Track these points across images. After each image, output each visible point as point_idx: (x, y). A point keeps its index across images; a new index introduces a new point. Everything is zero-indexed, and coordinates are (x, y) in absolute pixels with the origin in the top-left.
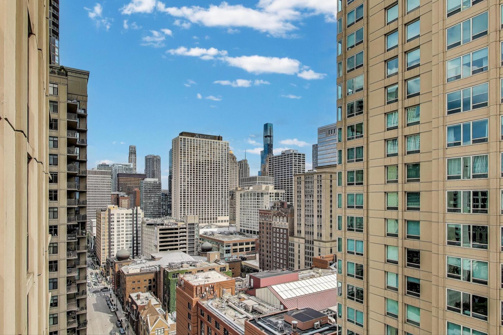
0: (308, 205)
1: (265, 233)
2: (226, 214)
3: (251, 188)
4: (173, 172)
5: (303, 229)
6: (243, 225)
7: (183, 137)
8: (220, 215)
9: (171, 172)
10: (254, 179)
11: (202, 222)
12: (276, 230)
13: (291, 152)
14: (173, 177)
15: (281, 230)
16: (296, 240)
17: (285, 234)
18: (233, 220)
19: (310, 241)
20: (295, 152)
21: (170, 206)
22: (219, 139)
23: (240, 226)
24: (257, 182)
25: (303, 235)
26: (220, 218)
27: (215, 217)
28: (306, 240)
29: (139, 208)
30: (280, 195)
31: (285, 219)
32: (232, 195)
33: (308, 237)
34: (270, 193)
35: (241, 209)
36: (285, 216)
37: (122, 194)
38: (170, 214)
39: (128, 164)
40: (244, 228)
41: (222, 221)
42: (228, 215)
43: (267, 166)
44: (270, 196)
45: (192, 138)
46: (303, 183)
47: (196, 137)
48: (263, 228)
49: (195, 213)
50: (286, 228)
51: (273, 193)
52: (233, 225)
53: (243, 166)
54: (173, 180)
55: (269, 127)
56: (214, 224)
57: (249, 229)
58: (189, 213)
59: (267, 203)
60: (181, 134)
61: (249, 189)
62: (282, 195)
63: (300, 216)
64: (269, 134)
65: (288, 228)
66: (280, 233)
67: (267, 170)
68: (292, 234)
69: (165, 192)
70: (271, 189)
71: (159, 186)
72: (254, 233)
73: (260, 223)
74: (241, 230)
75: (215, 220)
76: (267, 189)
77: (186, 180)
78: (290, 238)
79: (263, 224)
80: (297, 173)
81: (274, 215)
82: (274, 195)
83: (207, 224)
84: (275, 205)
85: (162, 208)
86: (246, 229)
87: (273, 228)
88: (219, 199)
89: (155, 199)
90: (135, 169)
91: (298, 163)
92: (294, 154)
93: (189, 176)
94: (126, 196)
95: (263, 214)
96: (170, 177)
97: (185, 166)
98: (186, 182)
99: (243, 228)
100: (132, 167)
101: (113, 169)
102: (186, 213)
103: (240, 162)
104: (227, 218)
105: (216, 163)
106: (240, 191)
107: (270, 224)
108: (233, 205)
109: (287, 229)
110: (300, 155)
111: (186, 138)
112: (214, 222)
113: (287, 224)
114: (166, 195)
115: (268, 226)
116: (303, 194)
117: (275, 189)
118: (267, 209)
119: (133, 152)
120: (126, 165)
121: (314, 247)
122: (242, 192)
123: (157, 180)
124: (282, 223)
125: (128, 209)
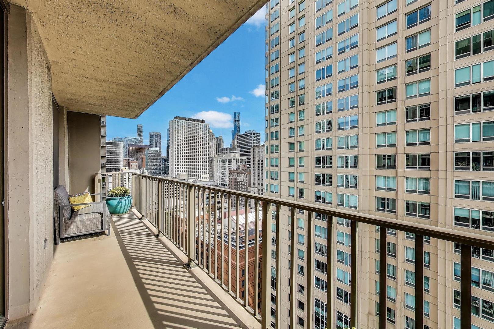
0: (260, 167)
1: (233, 185)
2: (208, 173)
3: (224, 155)
4: (170, 144)
5: (256, 182)
6: (218, 180)
7: (177, 120)
8: (203, 173)
9: (168, 144)
10: (227, 149)
11: (191, 179)
13: (252, 132)
14: (170, 147)
15: (243, 183)
16: (252, 189)
17: (245, 185)
18: (212, 177)
19: (261, 190)
20: (254, 132)
21: (168, 168)
22: (202, 122)
23: (217, 181)
24: (229, 151)
25: (256, 185)
26: (202, 176)
27: (200, 175)
28: (258, 189)
29: (144, 169)
30: (243, 160)
31: (245, 175)
32: (212, 161)
33: (260, 187)
34: (237, 159)
35: (217, 169)
36: (245, 174)
37: (132, 159)
38: (168, 174)
39: (136, 138)
40: (220, 182)
41: (204, 178)
42: (208, 174)
43: (236, 141)
44: (237, 161)
45: (184, 121)
46: (257, 152)
47: (186, 120)
48: (231, 182)
49: (186, 172)
50: (246, 181)
51: (238, 159)
52: (212, 180)
53: (219, 140)
54: (170, 150)
55: (237, 115)
56: (199, 179)
57: (223, 183)
58: (181, 172)
59: (234, 165)
60: (176, 118)
61: (223, 156)
62: (245, 160)
63: (255, 173)
64: (237, 119)
65: (247, 181)
66: (242, 185)
67: (236, 144)
68: (250, 186)
69: (165, 158)
70: (238, 156)
71: (160, 154)
72: (226, 186)
73: (229, 179)
74: (217, 183)
75: (200, 177)
76: (235, 156)
77: (179, 150)
78: (249, 188)
79: (231, 179)
80: (255, 146)
81: (239, 173)
82: (239, 160)
83: (194, 180)
84: (239, 166)
85: (162, 169)
86: (221, 183)
87: (238, 181)
88: (202, 163)
89: (156, 162)
90: (142, 141)
91: (256, 139)
92: (253, 133)
93: (181, 147)
94: (135, 161)
95: (231, 172)
96: (168, 148)
97: (178, 140)
98: (179, 151)
99: (218, 182)
100: (139, 140)
101: (125, 142)
102: (179, 173)
103: (217, 138)
104: (208, 176)
105: (201, 139)
106: (217, 157)
107: (236, 179)
108: (212, 167)
109: (246, 182)
110: (257, 134)
111: (179, 120)
112: (199, 178)
113: (247, 179)
114: (165, 160)
115: (235, 181)
116: (256, 160)
117: (241, 156)
118: (234, 169)
119: (140, 129)
120: (135, 139)
121: (264, 193)
122: (218, 158)
123: (158, 149)
124: (243, 178)
125: (136, 170)
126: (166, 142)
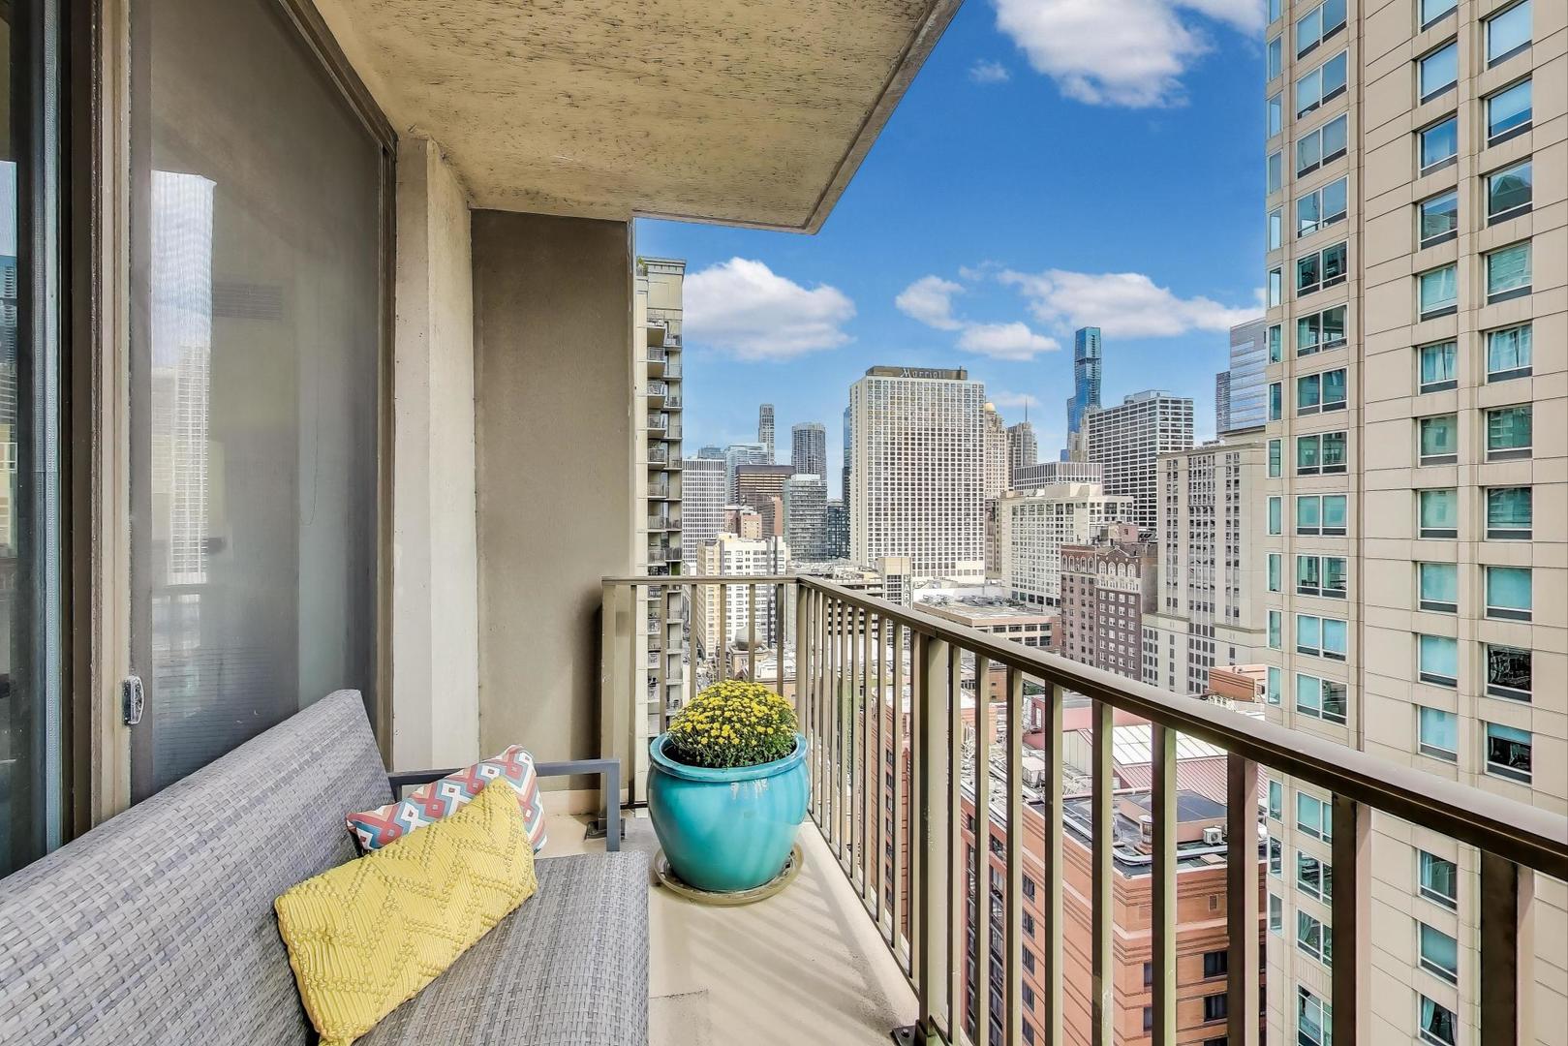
0: (1199, 535)
1: (1077, 602)
2: (978, 556)
3: (1041, 492)
4: (853, 460)
5: (1182, 595)
6: (1019, 583)
7: (873, 378)
8: (963, 556)
9: (847, 459)
10: (1050, 469)
11: (920, 574)
12: (1107, 597)
13: (1153, 395)
14: (853, 470)
15: (1122, 597)
16: (1162, 622)
17: (1133, 607)
18: (994, 568)
19: (1205, 628)
20: (1164, 395)
21: (846, 536)
22: (958, 377)
23: (1013, 585)
24: (1058, 476)
25: (1183, 609)
26: (960, 565)
27: (950, 561)
28: (1191, 625)
29: (780, 539)
30: (1119, 509)
31: (1132, 568)
32: (993, 513)
33: (1201, 618)
34: (1092, 505)
35: (1013, 543)
36: (1132, 560)
37: (746, 509)
38: (847, 555)
39: (757, 444)
40: (1023, 590)
41: (967, 572)
42: (981, 558)
43: (1085, 436)
44: (1093, 512)
45: (896, 379)
46: (1183, 476)
47: (904, 376)
48: (1072, 591)
49: (903, 552)
50: (1135, 591)
51: (1099, 505)
52: (994, 581)
53: (1019, 439)
54: (852, 477)
55: (1089, 338)
56: (947, 578)
57: (1036, 593)
58: (890, 552)
59: (1083, 528)
60: (871, 372)
61: (1034, 495)
62: (1125, 508)
63: (1175, 562)
64: (1089, 355)
65: (1139, 591)
66: (1116, 603)
67: (1085, 446)
68: (1152, 608)
69: (836, 505)
70: (1095, 493)
71: (822, 492)
72: (1048, 604)
73: (1064, 578)
74: (1014, 594)
75: (950, 569)
76: (1083, 492)
77: (882, 476)
78: (1147, 619)
79: (1072, 580)
80: (1170, 451)
81: (1102, 558)
82: (1102, 508)
83: (931, 578)
84: (1104, 532)
85: (830, 539)
86: (1027, 592)
87: (1099, 590)
88: (959, 519)
89: (814, 519)
90: (772, 455)
91: (1173, 425)
92: (1162, 401)
93: (889, 466)
94: (755, 513)
95: (1073, 555)
96: (846, 471)
97: (879, 443)
98: (882, 481)
99: (1019, 590)
100: (765, 450)
101: (728, 458)
102: (883, 552)
103: (1013, 430)
104: (980, 565)
105: (953, 435)
106: (1012, 499)
107: (1091, 581)
108: (993, 535)
109: (1137, 596)
110: (1179, 402)
111: (882, 379)
112: (946, 575)
113: (1138, 581)
114: (837, 511)
115: (1087, 587)
116: (1183, 505)
117: (1107, 493)
118: (1083, 542)
119: (767, 418)
120: (755, 448)
121: (1216, 644)
122: (1018, 503)
123: (817, 477)
124: (1123, 580)
125: (758, 541)
126: (841, 453)
